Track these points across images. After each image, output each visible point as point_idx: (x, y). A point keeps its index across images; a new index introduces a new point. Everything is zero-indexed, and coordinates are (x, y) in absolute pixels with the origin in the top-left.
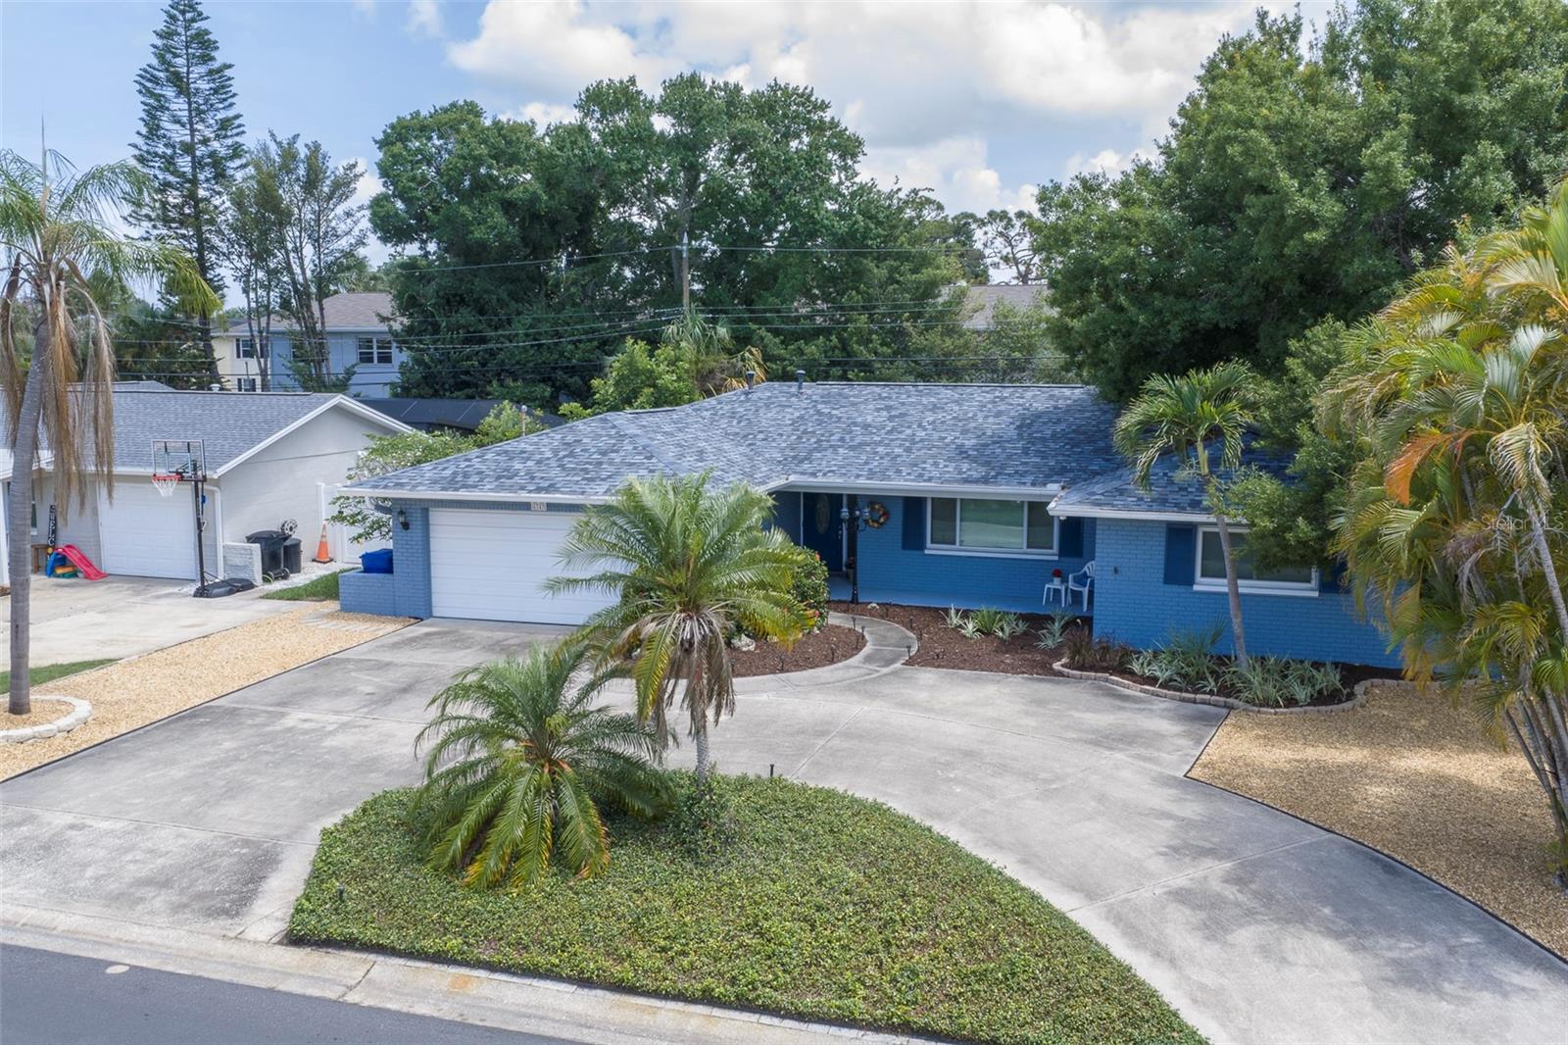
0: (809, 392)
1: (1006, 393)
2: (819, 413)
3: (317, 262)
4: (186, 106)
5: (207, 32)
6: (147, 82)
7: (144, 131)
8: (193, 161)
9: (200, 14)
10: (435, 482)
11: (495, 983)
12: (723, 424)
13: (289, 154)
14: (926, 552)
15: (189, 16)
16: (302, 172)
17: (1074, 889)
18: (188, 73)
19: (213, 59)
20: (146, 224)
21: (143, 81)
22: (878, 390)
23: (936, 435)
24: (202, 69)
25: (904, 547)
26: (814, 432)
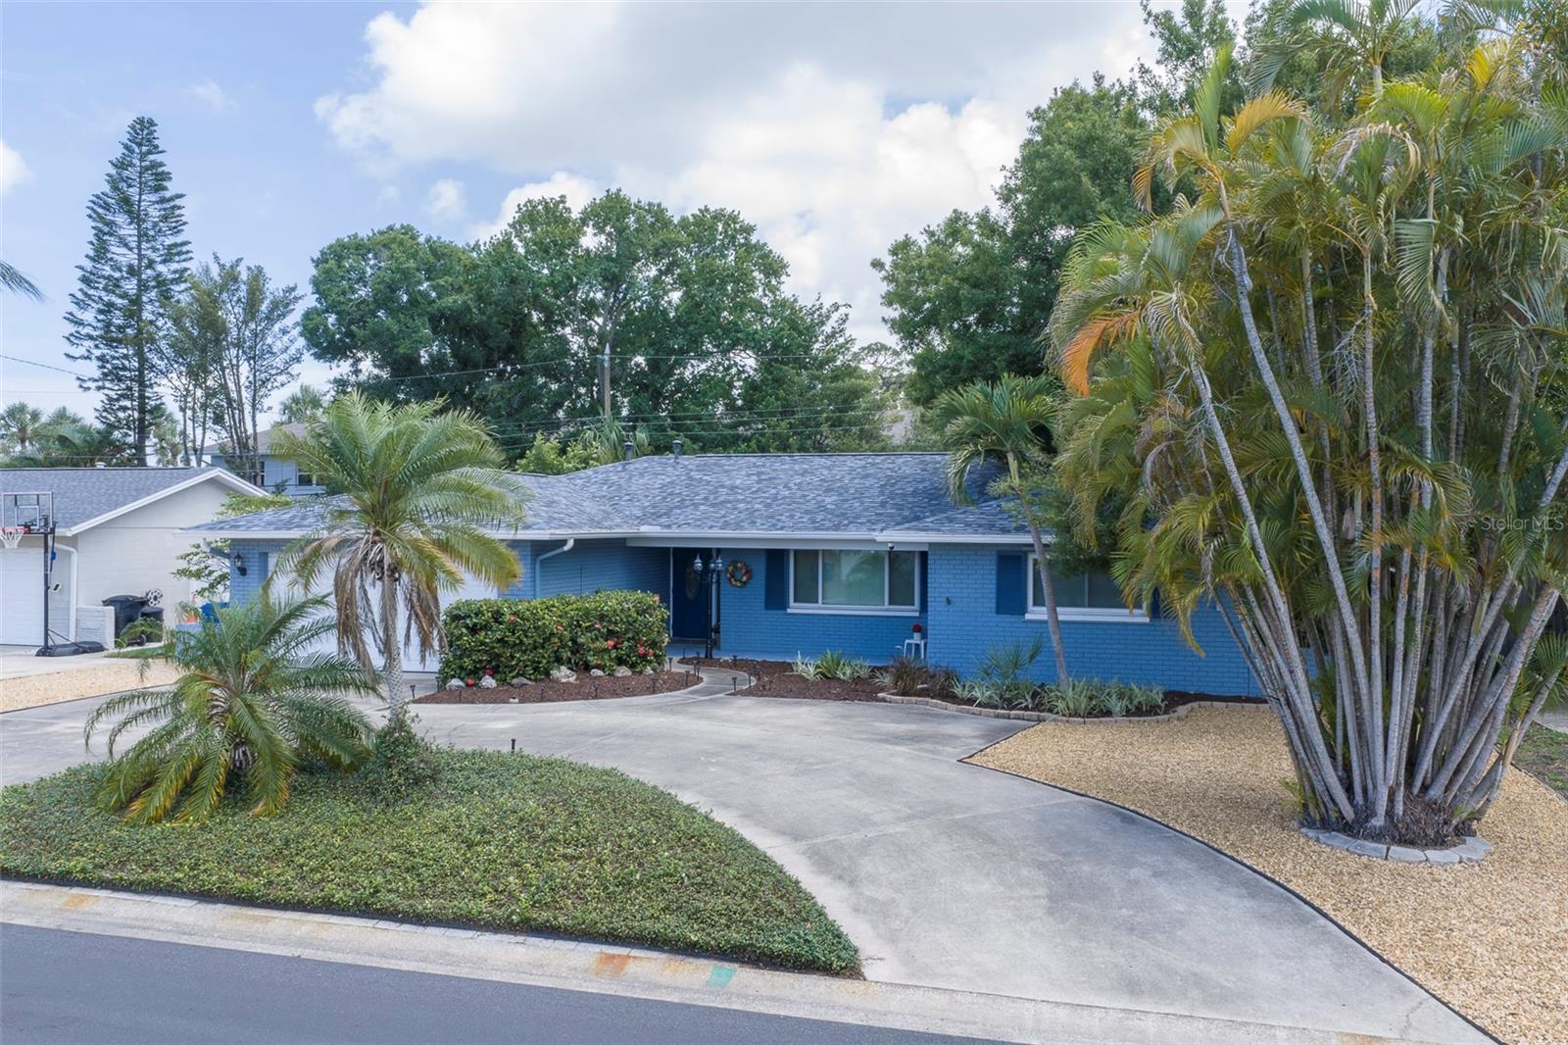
0: (686, 463)
1: (878, 460)
2: (691, 478)
3: (251, 379)
4: (136, 232)
5: (161, 165)
6: (100, 209)
7: (92, 253)
8: (139, 285)
9: (156, 147)
10: (270, 523)
11: (111, 901)
12: (593, 489)
13: (231, 276)
14: (789, 611)
15: (144, 149)
16: (243, 293)
17: (784, 833)
18: (140, 201)
19: (165, 189)
20: (90, 343)
21: (95, 207)
22: (753, 460)
23: (799, 493)
24: (154, 197)
25: (767, 607)
26: (680, 494)
